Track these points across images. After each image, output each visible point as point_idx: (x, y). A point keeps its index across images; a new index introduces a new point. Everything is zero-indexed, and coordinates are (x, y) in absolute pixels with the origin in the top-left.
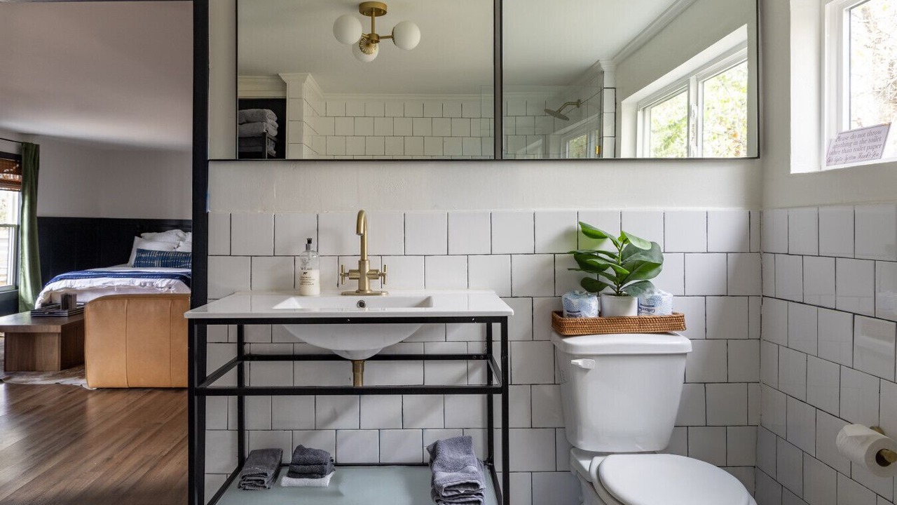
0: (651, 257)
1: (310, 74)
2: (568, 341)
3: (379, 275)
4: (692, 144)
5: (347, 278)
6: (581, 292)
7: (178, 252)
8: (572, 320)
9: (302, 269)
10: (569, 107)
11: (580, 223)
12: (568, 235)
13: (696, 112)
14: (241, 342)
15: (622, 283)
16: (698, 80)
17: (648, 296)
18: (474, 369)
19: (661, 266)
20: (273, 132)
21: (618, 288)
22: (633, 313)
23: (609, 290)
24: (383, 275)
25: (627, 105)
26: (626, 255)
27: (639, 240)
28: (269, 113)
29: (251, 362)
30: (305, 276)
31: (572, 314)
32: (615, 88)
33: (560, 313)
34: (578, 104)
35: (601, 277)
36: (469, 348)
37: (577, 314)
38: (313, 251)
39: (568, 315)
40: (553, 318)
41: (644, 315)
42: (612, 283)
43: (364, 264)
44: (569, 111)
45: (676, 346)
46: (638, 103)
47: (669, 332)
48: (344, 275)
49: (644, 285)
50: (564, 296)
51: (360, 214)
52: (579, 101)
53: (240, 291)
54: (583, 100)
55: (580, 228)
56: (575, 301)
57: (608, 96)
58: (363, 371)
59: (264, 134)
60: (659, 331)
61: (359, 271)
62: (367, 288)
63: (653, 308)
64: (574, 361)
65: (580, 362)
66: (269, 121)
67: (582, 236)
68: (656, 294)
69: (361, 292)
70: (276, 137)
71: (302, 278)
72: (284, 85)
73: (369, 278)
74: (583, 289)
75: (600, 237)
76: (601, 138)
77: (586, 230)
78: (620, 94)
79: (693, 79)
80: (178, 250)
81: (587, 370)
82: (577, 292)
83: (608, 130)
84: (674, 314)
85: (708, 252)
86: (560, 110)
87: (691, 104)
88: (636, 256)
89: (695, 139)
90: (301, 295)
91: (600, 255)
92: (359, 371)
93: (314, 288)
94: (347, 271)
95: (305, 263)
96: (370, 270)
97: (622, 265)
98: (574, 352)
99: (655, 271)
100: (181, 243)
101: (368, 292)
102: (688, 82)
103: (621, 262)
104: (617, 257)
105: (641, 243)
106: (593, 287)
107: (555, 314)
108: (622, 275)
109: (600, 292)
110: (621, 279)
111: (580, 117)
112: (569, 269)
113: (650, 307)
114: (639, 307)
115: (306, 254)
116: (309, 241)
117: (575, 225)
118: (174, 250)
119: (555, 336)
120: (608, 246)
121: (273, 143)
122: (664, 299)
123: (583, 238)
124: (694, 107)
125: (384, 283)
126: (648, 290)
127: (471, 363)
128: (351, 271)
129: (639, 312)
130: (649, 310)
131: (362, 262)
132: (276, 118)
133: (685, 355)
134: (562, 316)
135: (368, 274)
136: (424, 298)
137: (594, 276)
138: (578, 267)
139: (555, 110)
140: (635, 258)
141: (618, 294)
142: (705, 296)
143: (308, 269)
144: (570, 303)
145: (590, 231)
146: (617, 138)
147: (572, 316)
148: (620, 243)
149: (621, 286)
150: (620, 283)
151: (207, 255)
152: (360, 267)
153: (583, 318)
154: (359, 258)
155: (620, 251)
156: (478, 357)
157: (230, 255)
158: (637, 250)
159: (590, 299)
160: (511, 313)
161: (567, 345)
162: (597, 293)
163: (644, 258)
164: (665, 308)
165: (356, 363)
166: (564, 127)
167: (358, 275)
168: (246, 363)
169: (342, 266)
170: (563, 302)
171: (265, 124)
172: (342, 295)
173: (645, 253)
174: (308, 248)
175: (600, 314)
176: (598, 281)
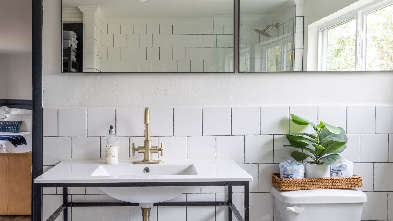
0: (340, 138)
1: (98, 7)
2: (284, 194)
3: (158, 150)
4: (359, 56)
5: (136, 152)
6: (292, 161)
7: (6, 121)
8: (286, 180)
9: (107, 146)
10: (271, 28)
11: (291, 114)
12: (283, 122)
13: (361, 35)
14: (65, 195)
15: (320, 155)
16: (363, 13)
17: (338, 165)
18: (220, 211)
19: (346, 144)
20: (75, 46)
21: (317, 158)
22: (327, 175)
23: (310, 159)
24: (161, 150)
25: (312, 28)
26: (323, 136)
27: (332, 127)
28: (72, 33)
29: (73, 207)
30: (109, 151)
31: (286, 176)
32: (303, 16)
33: (278, 175)
34: (277, 26)
35: (304, 150)
36: (216, 198)
37: (290, 176)
38: (114, 134)
39: (284, 177)
40: (273, 178)
41: (334, 177)
42: (313, 155)
43: (148, 143)
44: (271, 31)
45: (356, 198)
46: (319, 26)
47: (351, 188)
48: (134, 150)
49: (334, 157)
50: (281, 164)
51: (146, 110)
52: (278, 24)
53: (64, 160)
54: (280, 23)
55: (291, 118)
56: (289, 168)
57: (299, 22)
58: (149, 215)
59: (70, 48)
60: (345, 188)
61: (144, 147)
62: (150, 159)
63: (341, 172)
64: (289, 208)
65: (292, 209)
66: (72, 39)
67: (293, 123)
68: (343, 163)
69: (145, 161)
70: (76, 49)
71: (106, 152)
72: (82, 14)
73: (151, 152)
74: (293, 159)
75: (304, 124)
76: (293, 50)
77: (295, 119)
78: (307, 20)
79: (360, 13)
80: (5, 120)
81: (297, 214)
82: (290, 161)
83: (298, 44)
84: (354, 176)
85: (376, 134)
86: (264, 30)
87: (358, 29)
88: (330, 137)
89: (360, 53)
90: (106, 163)
91: (304, 136)
92: (146, 215)
93: (114, 159)
94: (136, 147)
95: (108, 142)
96: (152, 147)
97: (320, 143)
98: (289, 202)
99: (342, 147)
100: (8, 115)
101: (151, 161)
102: (357, 14)
103: (319, 141)
104: (315, 138)
105: (334, 129)
106: (299, 157)
107: (275, 176)
108: (320, 150)
109: (304, 161)
110: (319, 153)
111: (278, 34)
112: (285, 146)
113: (338, 171)
114: (331, 171)
115: (109, 136)
116: (111, 128)
117: (287, 116)
118: (3, 120)
119: (275, 191)
120: (309, 130)
121: (74, 53)
122: (348, 166)
123: (293, 124)
124: (360, 32)
125: (161, 155)
126: (338, 160)
127: (218, 208)
128: (139, 147)
129: (331, 174)
130: (338, 174)
131: (146, 141)
132: (76, 37)
133: (362, 204)
134: (279, 177)
135: (150, 149)
136: (188, 166)
137: (300, 150)
138: (289, 144)
139: (261, 29)
140: (328, 139)
141: (317, 163)
142: (374, 163)
143: (111, 146)
144: (285, 169)
145: (296, 120)
146: (304, 50)
147: (287, 177)
148: (319, 129)
149: (319, 158)
150: (318, 155)
151: (43, 136)
152: (145, 145)
153: (294, 178)
154: (144, 138)
155: (318, 134)
156: (223, 204)
157: (58, 136)
158: (330, 133)
159: (299, 166)
160: (251, 179)
161: (284, 197)
162: (301, 161)
163: (335, 139)
164: (349, 172)
165: (145, 210)
166: (266, 41)
167: (143, 150)
168: (69, 208)
169: (133, 144)
170: (280, 168)
171: (70, 41)
172: (133, 163)
173: (335, 135)
174: (110, 132)
175: (305, 176)
176: (302, 153)
